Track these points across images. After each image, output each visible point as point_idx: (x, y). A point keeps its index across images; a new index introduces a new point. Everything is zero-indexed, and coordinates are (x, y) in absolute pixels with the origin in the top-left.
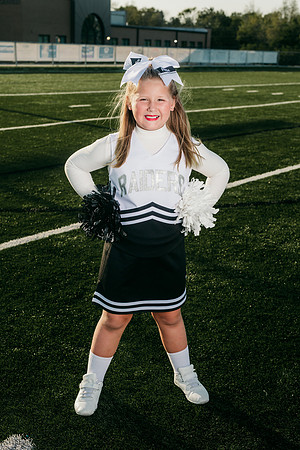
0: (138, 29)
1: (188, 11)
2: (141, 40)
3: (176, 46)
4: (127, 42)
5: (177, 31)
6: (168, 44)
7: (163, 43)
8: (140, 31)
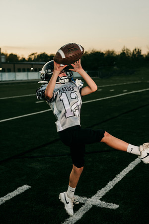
0: (14, 64)
1: (33, 54)
2: (16, 69)
3: (32, 71)
4: (9, 71)
5: (32, 64)
6: (29, 70)
7: (26, 70)
8: (16, 65)
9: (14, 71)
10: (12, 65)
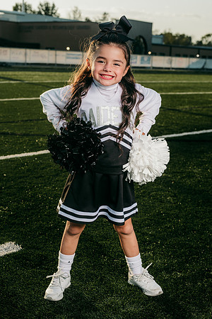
0: (171, 47)
1: (209, 35)
4: (163, 54)
5: (199, 49)
8: (173, 48)
9: (170, 55)
10: (168, 48)
